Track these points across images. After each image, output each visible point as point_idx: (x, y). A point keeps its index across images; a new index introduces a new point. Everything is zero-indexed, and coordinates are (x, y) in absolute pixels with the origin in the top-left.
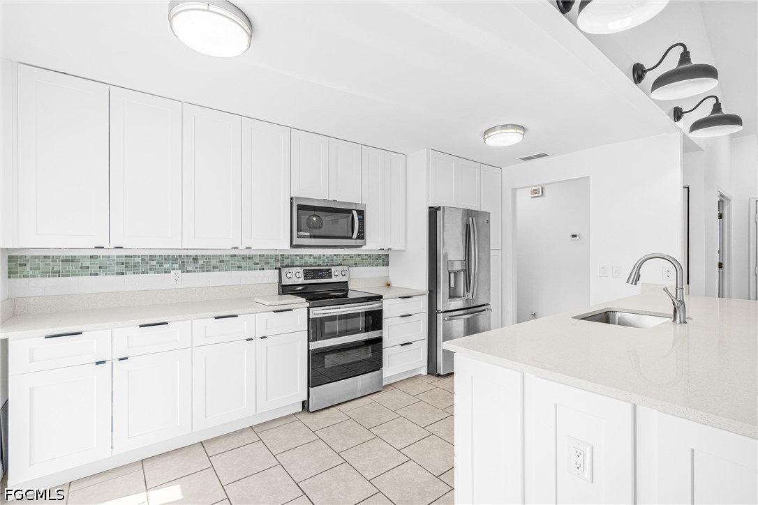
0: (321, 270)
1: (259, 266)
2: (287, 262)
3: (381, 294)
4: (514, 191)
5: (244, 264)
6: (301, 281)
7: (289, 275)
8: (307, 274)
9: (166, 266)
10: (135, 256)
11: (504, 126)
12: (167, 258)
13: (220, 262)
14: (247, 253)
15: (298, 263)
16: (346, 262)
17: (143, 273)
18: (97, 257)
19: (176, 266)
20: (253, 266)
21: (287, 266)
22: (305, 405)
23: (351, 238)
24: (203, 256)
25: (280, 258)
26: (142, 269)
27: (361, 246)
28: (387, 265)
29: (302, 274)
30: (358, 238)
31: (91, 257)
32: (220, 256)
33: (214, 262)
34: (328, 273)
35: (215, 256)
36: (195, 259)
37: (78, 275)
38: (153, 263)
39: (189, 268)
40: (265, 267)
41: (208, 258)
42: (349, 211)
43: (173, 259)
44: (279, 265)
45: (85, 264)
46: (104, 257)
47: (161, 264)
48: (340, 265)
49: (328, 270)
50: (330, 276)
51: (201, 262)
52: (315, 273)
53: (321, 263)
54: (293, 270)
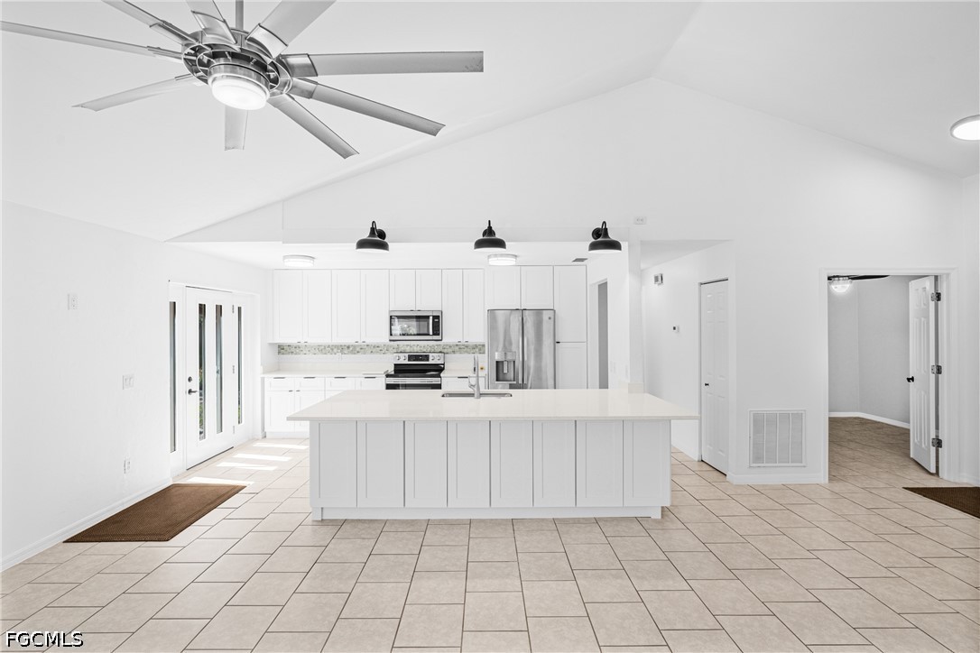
0: (421, 356)
1: (383, 352)
5: (374, 350)
6: (407, 362)
7: (398, 358)
8: (410, 358)
10: (321, 345)
15: (402, 351)
16: (445, 350)
23: (428, 335)
24: (352, 345)
25: (388, 347)
27: (440, 340)
29: (407, 358)
30: (434, 334)
31: (305, 346)
33: (358, 349)
34: (427, 358)
36: (348, 347)
37: (299, 354)
40: (386, 352)
41: (354, 347)
42: (428, 317)
43: (337, 347)
44: (395, 351)
45: (302, 349)
48: (439, 352)
49: (427, 356)
50: (428, 360)
52: (416, 358)
53: (423, 351)
54: (400, 355)
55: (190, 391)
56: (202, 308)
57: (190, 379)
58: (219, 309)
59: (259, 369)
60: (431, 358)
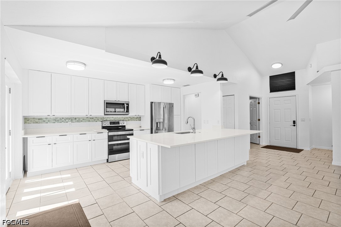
0: (116, 122)
1: (95, 121)
2: (105, 119)
3: (132, 129)
4: (184, 96)
5: (90, 120)
6: (109, 125)
7: (105, 123)
8: (111, 123)
9: (67, 121)
10: (58, 118)
11: (168, 79)
12: (67, 118)
13: (83, 119)
14: (91, 117)
15: (108, 120)
16: (125, 120)
17: (60, 123)
18: (47, 118)
19: (70, 121)
20: (94, 121)
21: (105, 121)
22: (107, 160)
23: (124, 112)
24: (78, 118)
25: (102, 118)
26: (60, 121)
27: (128, 114)
28: (140, 120)
29: (109, 123)
30: (127, 112)
31: (46, 118)
32: (83, 118)
33: (81, 120)
34: (118, 123)
35: (81, 118)
36: (76, 119)
37: (42, 123)
38: (63, 120)
39: (74, 121)
40: (98, 121)
41: (79, 118)
42: (123, 104)
43: (69, 119)
44: (102, 120)
45: (44, 120)
46: (49, 118)
47: (65, 120)
48: (123, 120)
49: (118, 122)
50: (119, 124)
51: (77, 119)
52: (114, 123)
53: (116, 120)
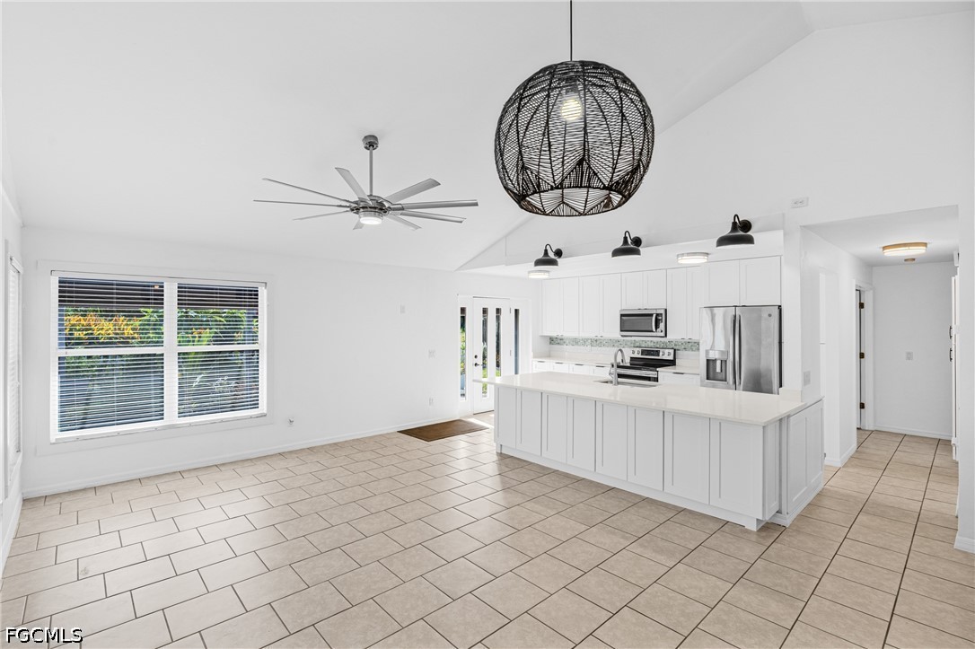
0: (654, 351)
6: (640, 356)
8: (643, 352)
10: (577, 339)
23: (653, 331)
27: (664, 336)
29: (640, 352)
30: (657, 331)
33: (604, 343)
36: (596, 341)
41: (601, 340)
42: (652, 315)
43: (588, 340)
49: (658, 351)
50: (658, 355)
52: (649, 353)
54: (634, 349)
55: (476, 364)
56: (485, 311)
57: (476, 357)
58: (498, 311)
59: (532, 354)
60: (661, 354)
